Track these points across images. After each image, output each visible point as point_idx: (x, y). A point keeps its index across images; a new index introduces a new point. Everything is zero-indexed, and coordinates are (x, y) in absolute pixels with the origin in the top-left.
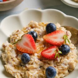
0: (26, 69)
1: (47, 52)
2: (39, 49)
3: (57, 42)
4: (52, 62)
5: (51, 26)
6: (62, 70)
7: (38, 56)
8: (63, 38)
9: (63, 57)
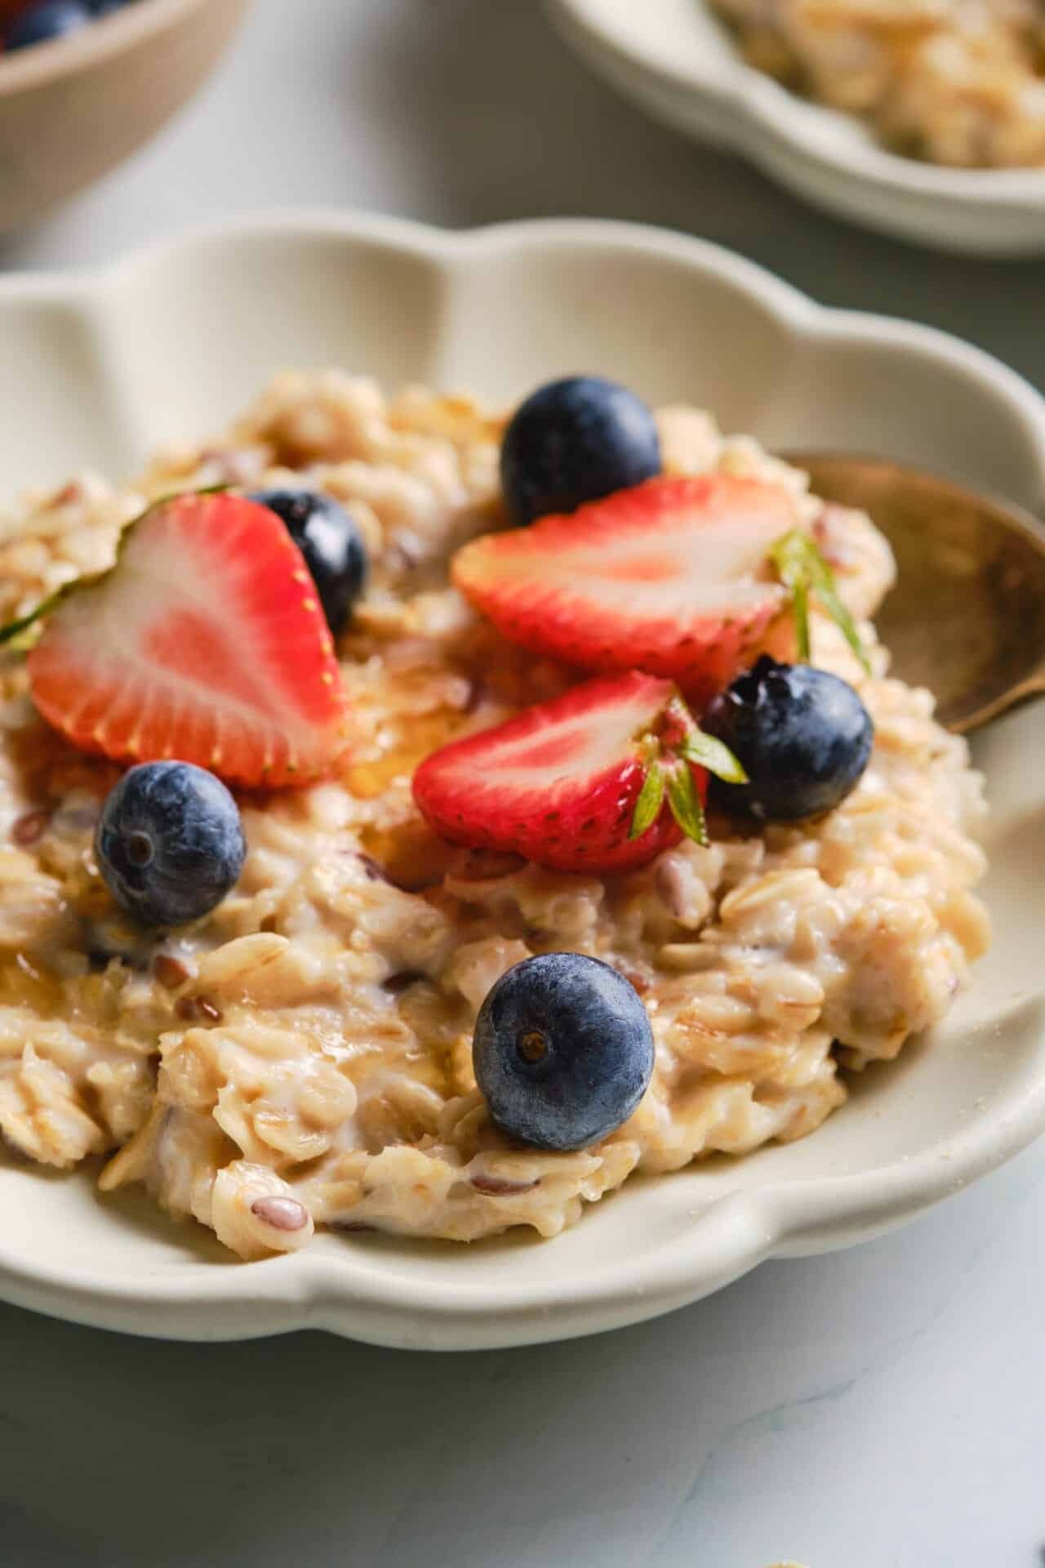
0: (169, 1007)
1: (506, 763)
2: (386, 740)
3: (666, 626)
4: (588, 909)
5: (588, 406)
6: (733, 1030)
7: (367, 834)
8: (771, 571)
9: (755, 853)
